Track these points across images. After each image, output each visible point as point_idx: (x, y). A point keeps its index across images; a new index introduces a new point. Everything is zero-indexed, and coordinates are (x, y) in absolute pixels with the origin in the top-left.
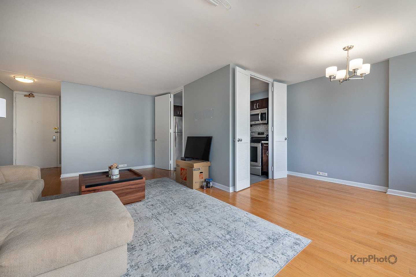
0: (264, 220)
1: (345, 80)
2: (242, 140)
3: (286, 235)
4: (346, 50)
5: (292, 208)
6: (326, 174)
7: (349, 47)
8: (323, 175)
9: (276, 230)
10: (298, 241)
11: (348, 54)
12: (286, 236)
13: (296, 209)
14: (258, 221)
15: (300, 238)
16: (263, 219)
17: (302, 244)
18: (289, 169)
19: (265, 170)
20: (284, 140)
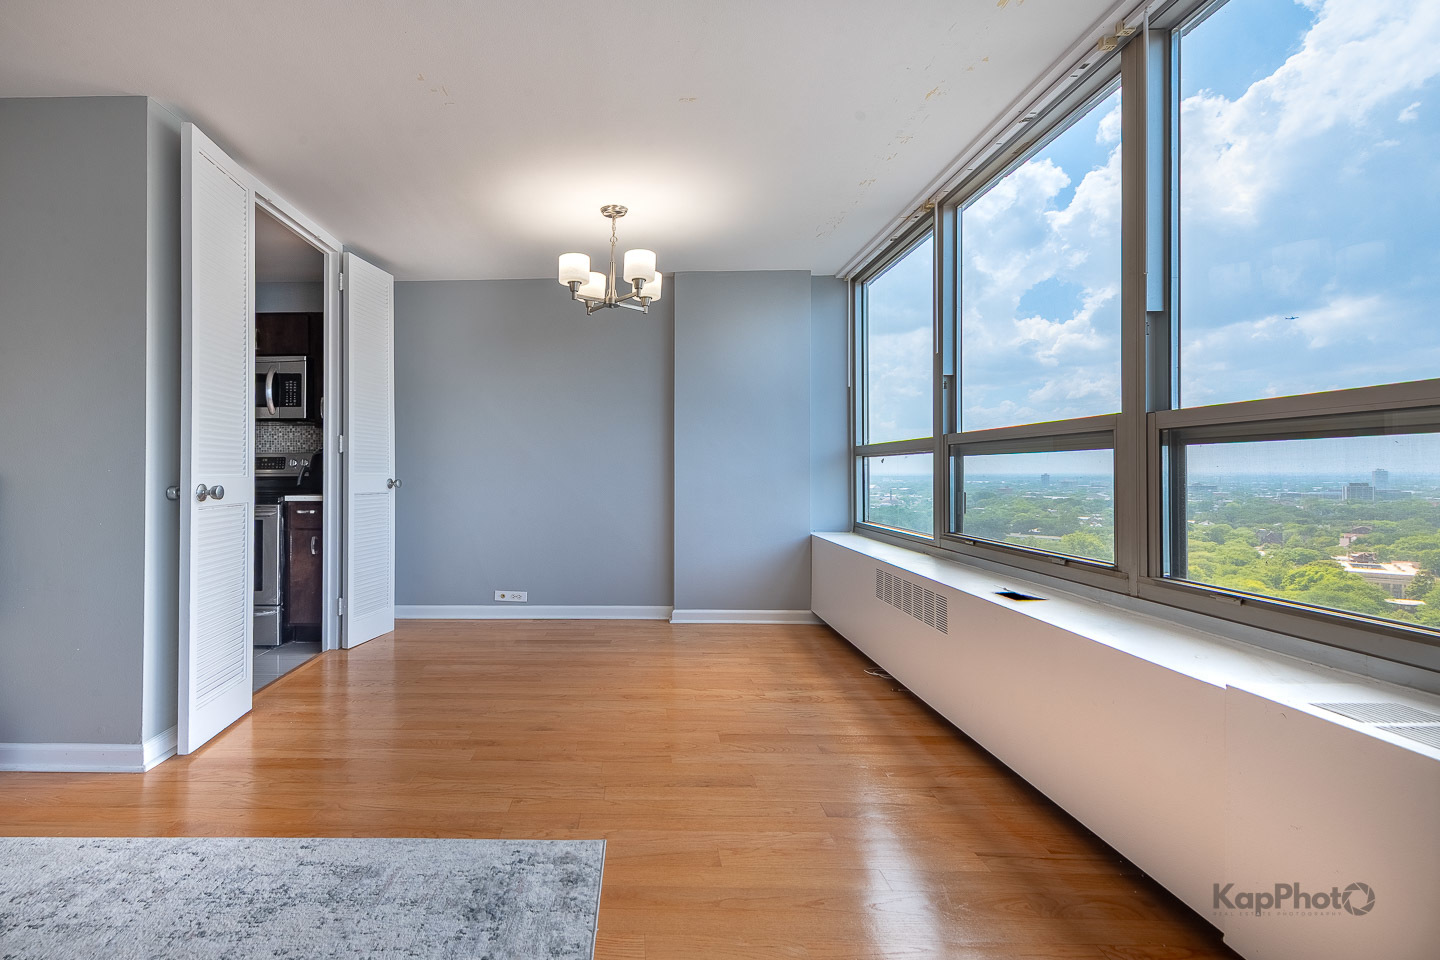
0: (401, 840)
1: (608, 305)
2: (222, 491)
3: (520, 861)
4: (610, 216)
5: (477, 743)
6: (524, 596)
7: (617, 209)
8: (516, 600)
9: (474, 861)
10: (571, 867)
11: (614, 229)
12: (522, 866)
13: (492, 743)
14: (383, 859)
15: (569, 849)
16: (397, 840)
17: (588, 870)
18: (401, 598)
19: (300, 618)
20: (385, 489)
